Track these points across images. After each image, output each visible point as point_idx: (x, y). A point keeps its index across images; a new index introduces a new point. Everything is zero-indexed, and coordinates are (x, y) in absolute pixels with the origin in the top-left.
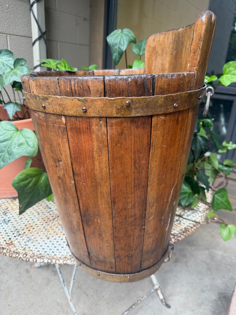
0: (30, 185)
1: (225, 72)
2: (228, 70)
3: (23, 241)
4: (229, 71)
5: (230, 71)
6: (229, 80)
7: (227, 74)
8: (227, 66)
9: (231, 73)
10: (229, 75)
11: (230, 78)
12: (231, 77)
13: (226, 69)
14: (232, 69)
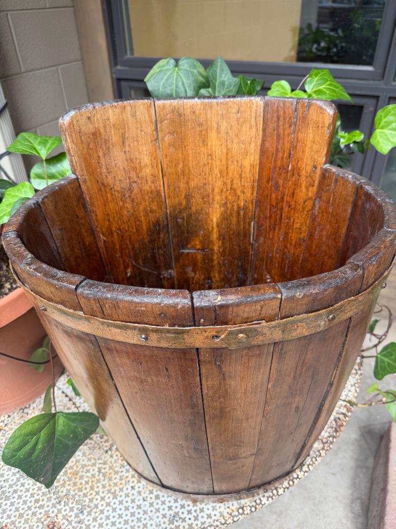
0: (40, 446)
1: (379, 123)
2: (384, 120)
3: (73, 514)
4: (386, 122)
5: (389, 124)
6: (388, 140)
7: (383, 128)
8: (383, 114)
9: (389, 127)
10: (386, 131)
11: (390, 137)
12: (391, 134)
13: (380, 120)
14: (390, 118)
